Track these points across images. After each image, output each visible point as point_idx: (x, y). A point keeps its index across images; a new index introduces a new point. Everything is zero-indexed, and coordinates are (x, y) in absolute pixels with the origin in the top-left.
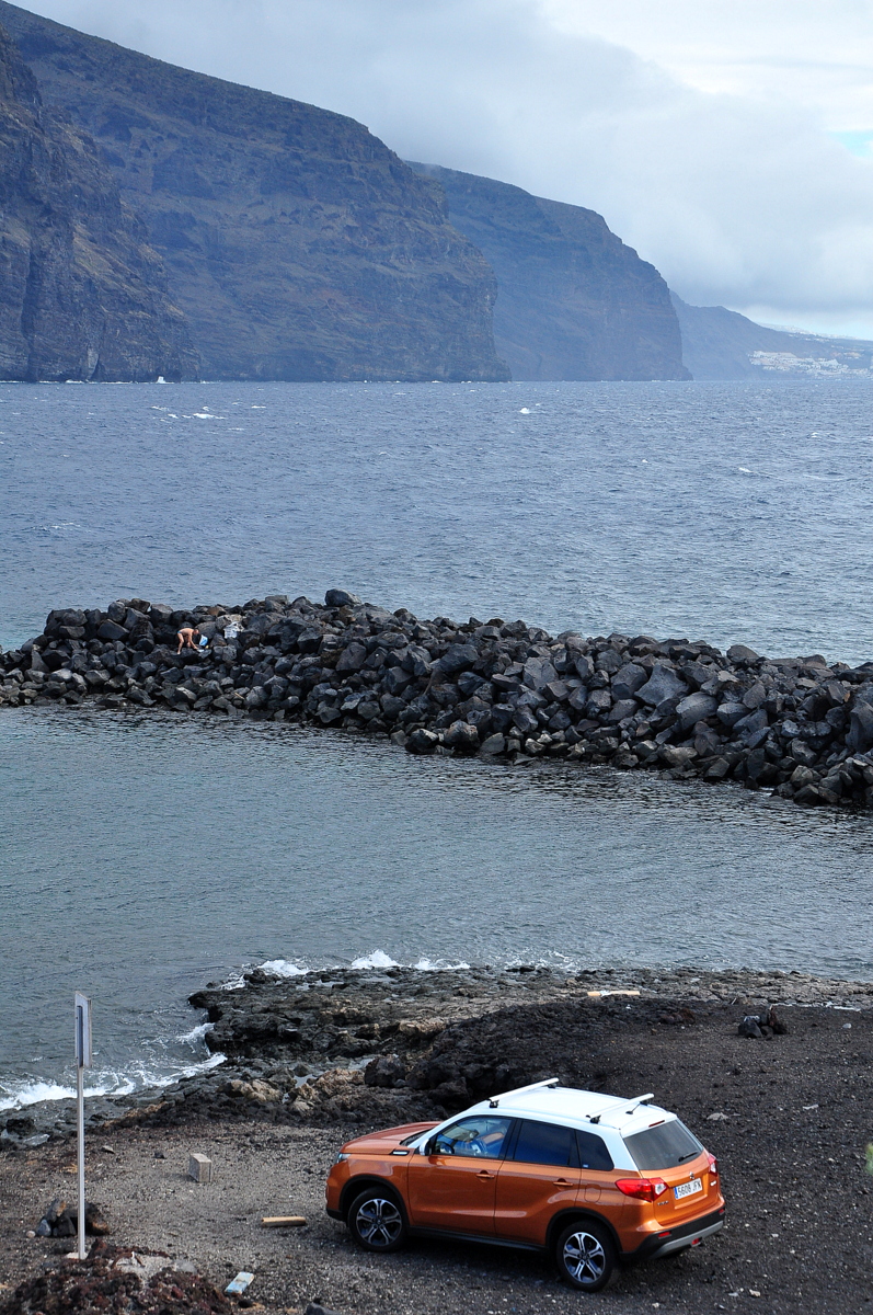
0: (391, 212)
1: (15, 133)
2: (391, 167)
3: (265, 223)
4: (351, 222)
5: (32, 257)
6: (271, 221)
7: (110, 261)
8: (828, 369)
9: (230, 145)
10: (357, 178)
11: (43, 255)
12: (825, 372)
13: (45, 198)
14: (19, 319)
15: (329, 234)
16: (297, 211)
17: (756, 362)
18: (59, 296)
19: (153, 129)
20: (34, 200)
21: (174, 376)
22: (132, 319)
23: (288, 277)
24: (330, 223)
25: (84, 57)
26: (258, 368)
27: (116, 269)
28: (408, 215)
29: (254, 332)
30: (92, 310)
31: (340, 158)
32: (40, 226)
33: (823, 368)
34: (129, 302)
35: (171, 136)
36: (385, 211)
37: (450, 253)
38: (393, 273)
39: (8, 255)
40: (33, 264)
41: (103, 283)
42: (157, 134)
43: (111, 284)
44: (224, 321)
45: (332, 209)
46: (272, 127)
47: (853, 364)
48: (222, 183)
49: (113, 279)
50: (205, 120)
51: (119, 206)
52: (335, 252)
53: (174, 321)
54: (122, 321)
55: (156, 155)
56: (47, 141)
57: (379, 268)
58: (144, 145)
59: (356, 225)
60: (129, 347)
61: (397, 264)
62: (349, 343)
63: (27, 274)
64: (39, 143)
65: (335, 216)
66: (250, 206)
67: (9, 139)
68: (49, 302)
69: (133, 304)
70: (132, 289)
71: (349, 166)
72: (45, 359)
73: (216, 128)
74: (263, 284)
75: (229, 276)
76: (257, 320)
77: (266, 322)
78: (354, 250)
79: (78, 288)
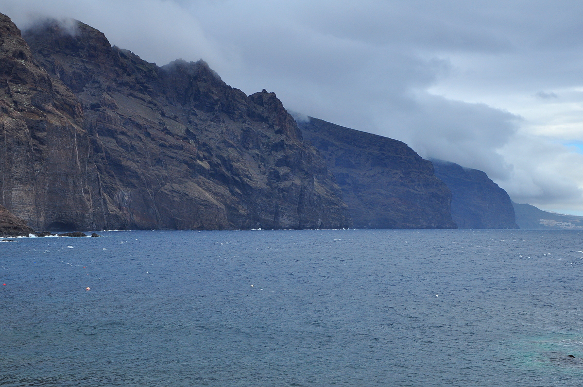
0: (415, 172)
1: (297, 149)
2: (415, 157)
3: (372, 176)
4: (402, 175)
5: (301, 188)
6: (374, 175)
7: (325, 189)
8: (568, 226)
9: (361, 151)
10: (403, 161)
11: (305, 188)
12: (567, 227)
13: (306, 169)
14: (296, 209)
15: (394, 179)
16: (383, 172)
17: (541, 223)
18: (310, 201)
19: (336, 147)
20: (303, 170)
21: (346, 227)
22: (333, 208)
23: (380, 194)
24: (395, 176)
25: (314, 125)
26: (370, 224)
27: (327, 192)
28: (421, 173)
29: (369, 212)
30: (320, 205)
31: (398, 154)
32: (304, 178)
33: (566, 225)
34: (332, 202)
35: (341, 149)
36: (413, 172)
37: (436, 185)
38: (416, 192)
39: (294, 188)
40: (302, 191)
41: (323, 196)
42: (337, 148)
43: (326, 197)
44: (358, 209)
45: (395, 171)
46: (375, 145)
47: (577, 224)
48: (358, 163)
49: (326, 195)
50: (352, 143)
51: (327, 171)
52: (396, 185)
53: (345, 209)
54: (329, 209)
55: (336, 155)
56: (307, 151)
57: (412, 191)
58: (332, 152)
59: (403, 176)
60: (332, 218)
61: (418, 189)
62: (401, 216)
63: (299, 194)
64: (304, 152)
65: (396, 173)
66: (367, 171)
67: (295, 151)
68: (306, 203)
69: (333, 203)
70: (333, 198)
71: (401, 157)
72: (305, 222)
73: (356, 146)
74: (372, 196)
75: (360, 194)
76: (369, 208)
77: (372, 209)
78: (402, 185)
79: (315, 198)
